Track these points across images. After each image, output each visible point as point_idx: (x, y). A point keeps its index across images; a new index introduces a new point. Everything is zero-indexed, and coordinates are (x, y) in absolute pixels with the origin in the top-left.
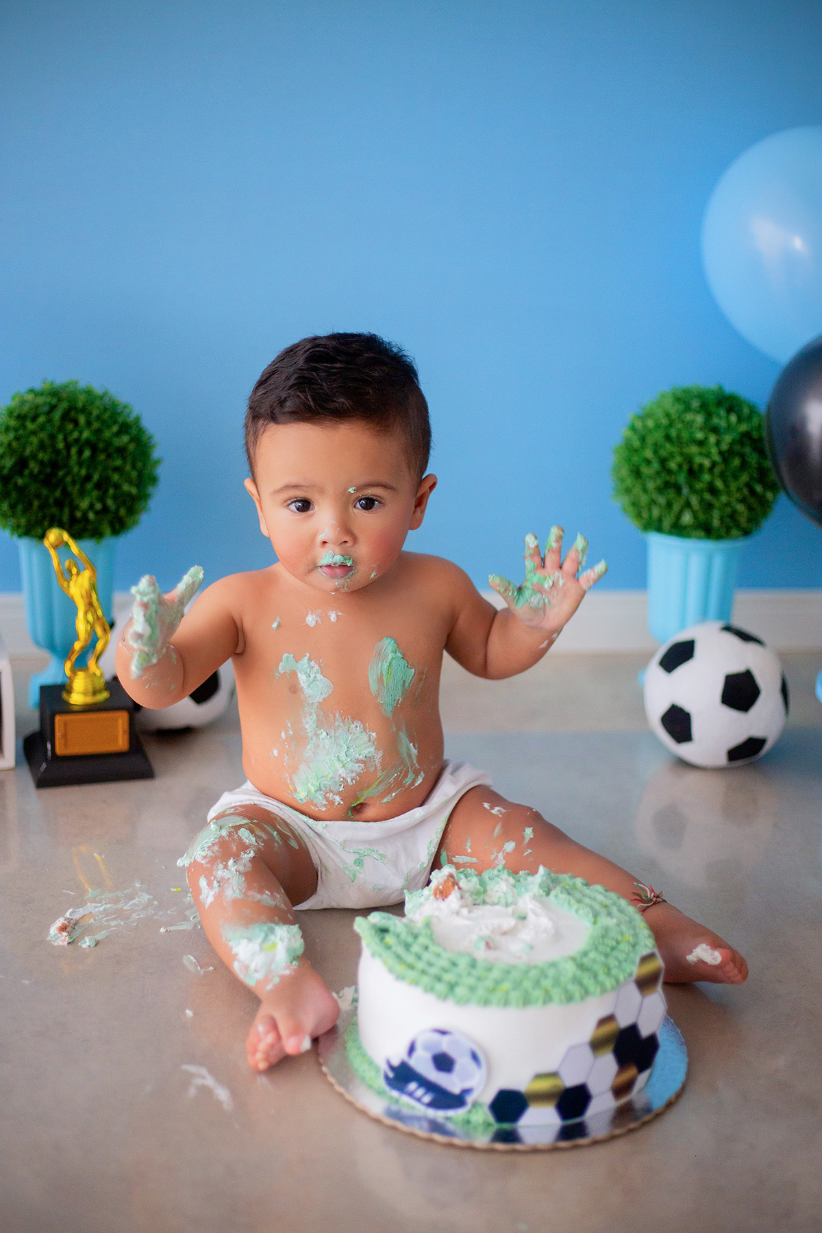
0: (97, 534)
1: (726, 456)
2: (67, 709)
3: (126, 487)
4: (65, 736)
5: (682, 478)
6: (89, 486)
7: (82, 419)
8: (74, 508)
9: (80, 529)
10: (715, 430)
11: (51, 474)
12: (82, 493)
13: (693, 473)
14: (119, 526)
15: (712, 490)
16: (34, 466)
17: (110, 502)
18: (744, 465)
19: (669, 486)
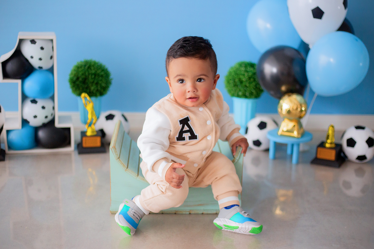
0: (95, 95)
1: (250, 78)
2: (86, 136)
3: (103, 85)
4: (85, 143)
5: (238, 83)
6: (94, 84)
7: (92, 68)
8: (90, 89)
9: (91, 94)
10: (247, 72)
11: (84, 81)
12: (92, 86)
13: (241, 82)
14: (101, 94)
15: (246, 86)
16: (80, 79)
17: (99, 88)
18: (254, 80)
19: (236, 85)
